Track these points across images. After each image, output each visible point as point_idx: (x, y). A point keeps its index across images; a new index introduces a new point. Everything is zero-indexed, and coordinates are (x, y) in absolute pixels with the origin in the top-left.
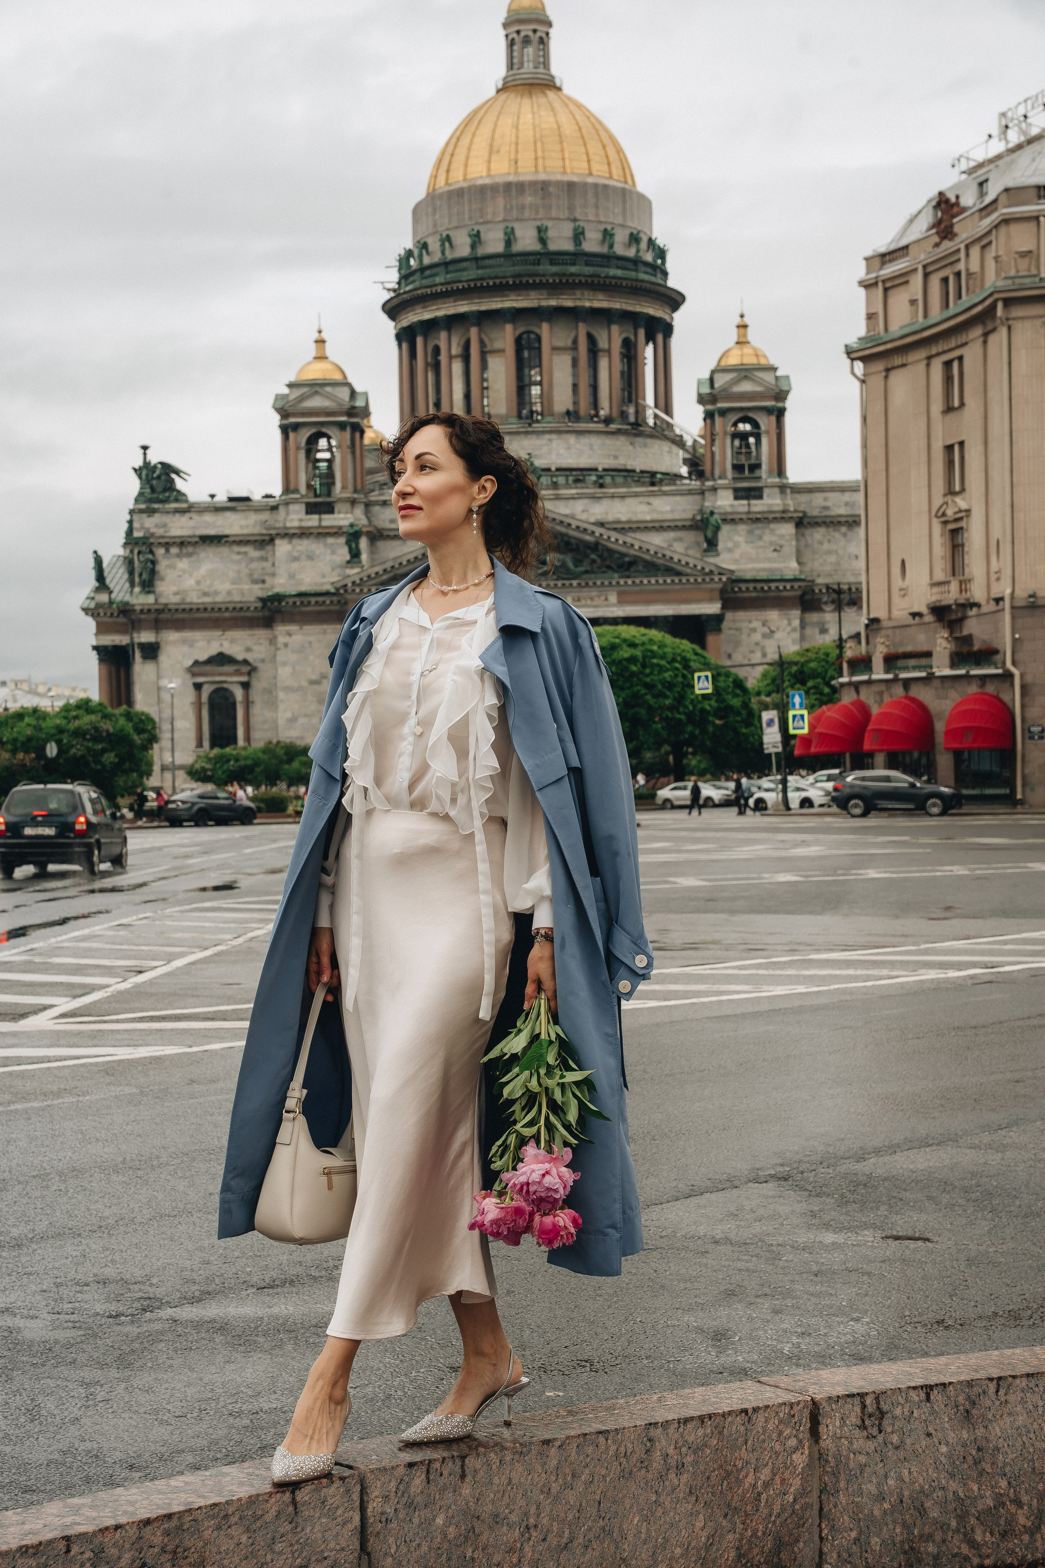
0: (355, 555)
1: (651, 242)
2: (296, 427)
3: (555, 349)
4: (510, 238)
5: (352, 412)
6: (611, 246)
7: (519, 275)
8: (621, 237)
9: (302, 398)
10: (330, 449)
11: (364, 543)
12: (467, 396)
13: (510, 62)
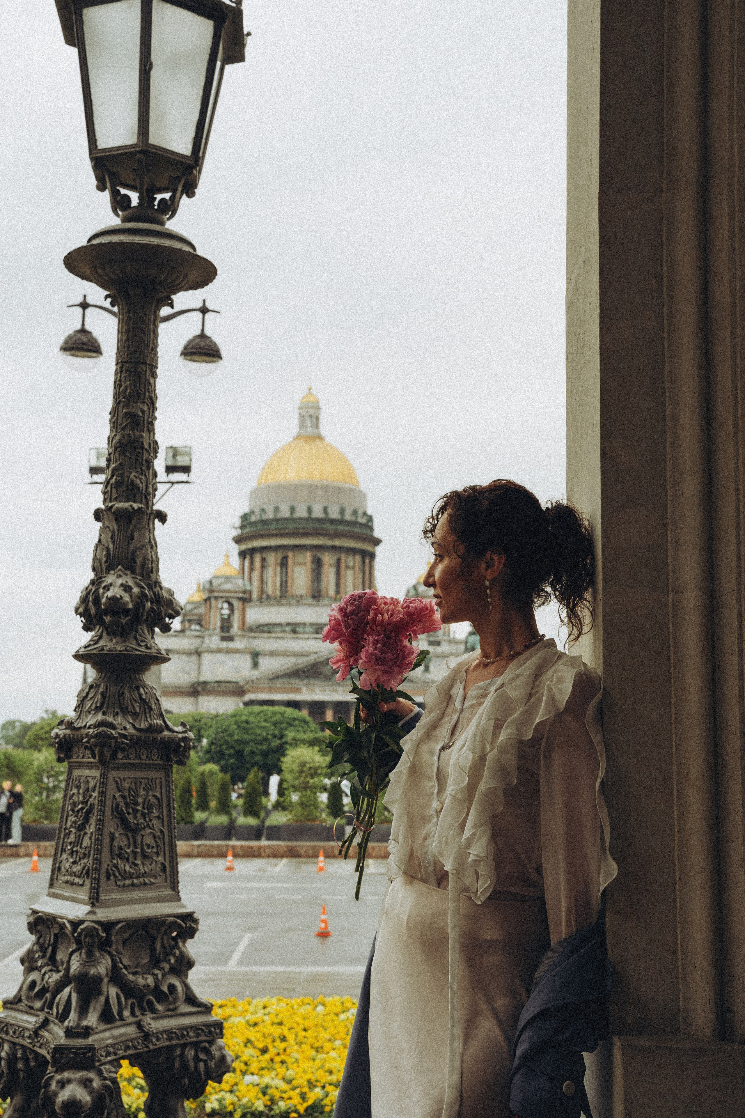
0: (256, 664)
4: (310, 510)
6: (356, 517)
7: (314, 529)
8: (360, 513)
10: (230, 609)
13: (302, 425)
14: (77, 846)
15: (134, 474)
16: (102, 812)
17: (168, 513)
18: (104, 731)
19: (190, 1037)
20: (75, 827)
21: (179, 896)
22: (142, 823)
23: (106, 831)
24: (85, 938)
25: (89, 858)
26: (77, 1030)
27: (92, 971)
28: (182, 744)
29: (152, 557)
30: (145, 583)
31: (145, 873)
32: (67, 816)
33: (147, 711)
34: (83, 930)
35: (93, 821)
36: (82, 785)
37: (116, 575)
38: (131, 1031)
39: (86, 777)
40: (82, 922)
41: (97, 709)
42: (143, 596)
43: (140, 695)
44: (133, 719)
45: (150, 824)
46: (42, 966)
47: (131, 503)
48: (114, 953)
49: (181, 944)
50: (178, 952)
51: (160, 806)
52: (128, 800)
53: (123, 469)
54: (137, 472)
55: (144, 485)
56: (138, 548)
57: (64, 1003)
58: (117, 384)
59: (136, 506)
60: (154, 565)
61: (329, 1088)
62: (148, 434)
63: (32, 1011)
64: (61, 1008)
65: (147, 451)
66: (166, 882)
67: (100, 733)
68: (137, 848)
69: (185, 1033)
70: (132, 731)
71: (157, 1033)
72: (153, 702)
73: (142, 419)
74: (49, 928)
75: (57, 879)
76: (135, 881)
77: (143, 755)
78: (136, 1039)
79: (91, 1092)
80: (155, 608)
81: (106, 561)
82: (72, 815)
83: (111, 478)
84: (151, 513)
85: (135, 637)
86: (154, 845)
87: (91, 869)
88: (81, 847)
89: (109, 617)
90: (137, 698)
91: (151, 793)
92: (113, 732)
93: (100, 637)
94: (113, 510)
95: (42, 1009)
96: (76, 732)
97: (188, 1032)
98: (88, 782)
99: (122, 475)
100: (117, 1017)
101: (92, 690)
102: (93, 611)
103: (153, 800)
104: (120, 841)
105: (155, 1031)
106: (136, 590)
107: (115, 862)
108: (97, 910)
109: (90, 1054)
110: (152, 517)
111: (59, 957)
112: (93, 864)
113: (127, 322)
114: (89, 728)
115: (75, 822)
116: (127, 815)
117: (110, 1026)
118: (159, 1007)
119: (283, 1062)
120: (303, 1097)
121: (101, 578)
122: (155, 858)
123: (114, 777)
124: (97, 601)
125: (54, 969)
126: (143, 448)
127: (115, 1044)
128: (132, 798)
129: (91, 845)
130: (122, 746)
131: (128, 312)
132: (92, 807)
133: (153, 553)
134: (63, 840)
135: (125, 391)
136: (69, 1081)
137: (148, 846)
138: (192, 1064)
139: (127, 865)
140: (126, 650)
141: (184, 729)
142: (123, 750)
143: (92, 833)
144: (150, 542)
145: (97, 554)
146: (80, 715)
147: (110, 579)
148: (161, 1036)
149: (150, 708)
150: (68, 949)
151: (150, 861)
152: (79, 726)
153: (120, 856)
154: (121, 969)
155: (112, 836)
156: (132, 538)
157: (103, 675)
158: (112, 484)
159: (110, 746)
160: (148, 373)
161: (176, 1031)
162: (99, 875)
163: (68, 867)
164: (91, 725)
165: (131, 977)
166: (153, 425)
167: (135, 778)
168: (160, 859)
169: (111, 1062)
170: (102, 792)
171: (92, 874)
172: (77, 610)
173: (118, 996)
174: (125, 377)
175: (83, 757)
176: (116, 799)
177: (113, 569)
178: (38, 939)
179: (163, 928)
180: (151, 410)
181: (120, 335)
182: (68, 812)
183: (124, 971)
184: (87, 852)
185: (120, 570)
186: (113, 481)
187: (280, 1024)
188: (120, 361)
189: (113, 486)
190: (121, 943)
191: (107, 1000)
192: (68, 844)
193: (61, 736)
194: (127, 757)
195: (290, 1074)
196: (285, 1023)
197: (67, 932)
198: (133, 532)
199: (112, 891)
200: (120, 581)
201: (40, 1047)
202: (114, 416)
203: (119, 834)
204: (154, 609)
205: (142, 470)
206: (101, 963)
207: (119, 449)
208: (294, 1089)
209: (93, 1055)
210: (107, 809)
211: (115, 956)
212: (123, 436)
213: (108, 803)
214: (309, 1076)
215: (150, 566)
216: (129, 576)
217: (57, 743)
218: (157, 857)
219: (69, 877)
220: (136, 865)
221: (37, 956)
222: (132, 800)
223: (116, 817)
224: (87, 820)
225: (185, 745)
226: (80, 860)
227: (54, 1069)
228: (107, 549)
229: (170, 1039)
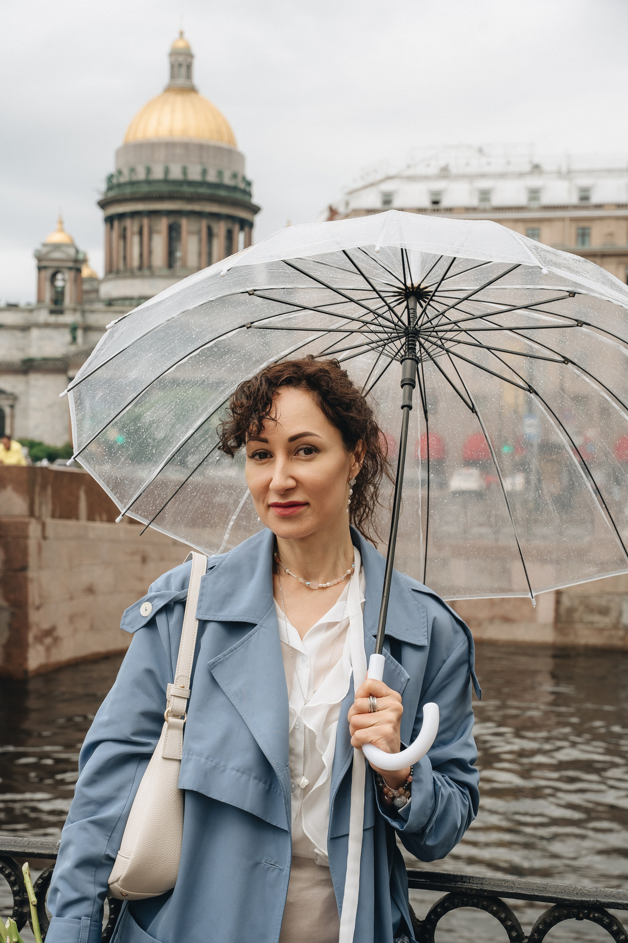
0: (74, 339)
1: (244, 178)
2: (45, 268)
3: (190, 233)
5: (76, 261)
7: (171, 192)
8: (227, 175)
9: (49, 252)
10: (64, 280)
11: (80, 333)
12: (141, 255)
13: (173, 76)
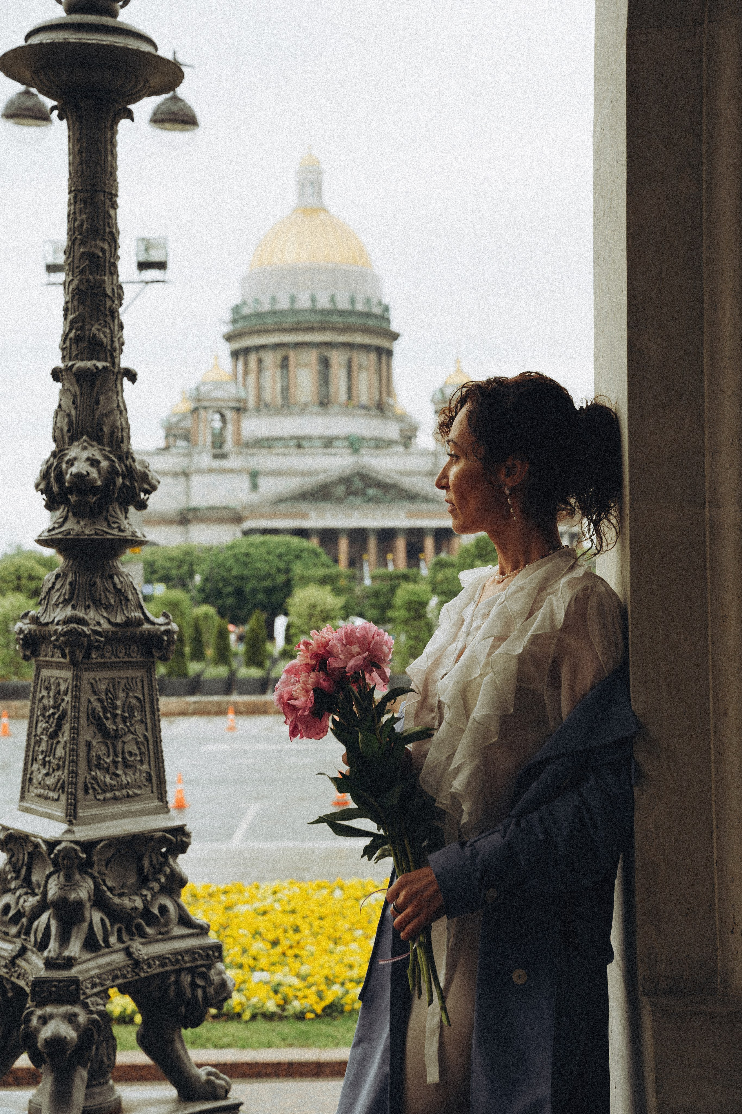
0: (254, 486)
6: (370, 306)
7: (319, 322)
11: (259, 479)
13: (302, 194)
14: (49, 756)
15: (96, 326)
16: (76, 718)
17: (138, 372)
18: (74, 628)
19: (185, 962)
20: (46, 735)
21: (167, 807)
22: (122, 728)
23: (81, 738)
24: (64, 859)
25: (63, 769)
26: (58, 961)
27: (73, 896)
28: (165, 638)
29: (121, 425)
30: (115, 455)
31: (128, 783)
32: (37, 722)
33: (123, 602)
34: (59, 851)
35: (66, 728)
36: (53, 687)
37: (81, 446)
38: (118, 958)
39: (57, 678)
40: (58, 842)
41: (66, 602)
42: (113, 471)
43: (114, 585)
44: (107, 612)
45: (131, 728)
46: (16, 889)
47: (94, 362)
48: (97, 875)
49: (171, 860)
50: (168, 870)
51: (143, 709)
52: (106, 704)
53: (83, 321)
54: (100, 324)
55: (109, 338)
56: (106, 414)
57: (43, 931)
58: (72, 217)
59: (100, 365)
60: (124, 434)
61: (349, 985)
62: (110, 277)
63: (8, 938)
64: (40, 936)
65: (109, 297)
66: (152, 792)
67: (71, 631)
68: (117, 757)
69: (180, 957)
70: (106, 626)
71: (148, 959)
72: (130, 593)
73: (103, 260)
74: (22, 846)
75: (28, 792)
76: (117, 793)
77: (120, 652)
78: (124, 967)
79: (77, 1027)
80: (128, 483)
81: (69, 431)
82: (42, 721)
83: (70, 331)
84: (118, 373)
85: (106, 519)
86: (137, 752)
87: (66, 783)
88: (54, 758)
89: (74, 496)
90: (111, 588)
91: (131, 694)
92: (85, 629)
93: (66, 519)
94: (74, 370)
95: (18, 935)
96: (43, 629)
97: (182, 957)
98: (59, 684)
99: (82, 328)
100: (103, 945)
101: (59, 580)
102: (56, 489)
103: (134, 702)
104: (99, 749)
105: (146, 958)
106: (104, 464)
107: (93, 773)
108: (75, 828)
109: (74, 987)
110: (119, 377)
111: (34, 878)
112: (69, 778)
113: (79, 140)
114: (58, 624)
115: (46, 729)
116: (104, 720)
117: (94, 955)
118: (149, 931)
119: (296, 956)
120: (320, 995)
121: (64, 450)
122: (139, 767)
123: (89, 679)
124: (60, 477)
125: (30, 891)
126: (105, 295)
127: (101, 974)
128: (109, 701)
129: (65, 754)
130: (96, 644)
131: (80, 129)
132: (64, 713)
133: (122, 419)
134: (34, 748)
135: (81, 226)
136: (51, 1017)
137: (131, 754)
138: (189, 992)
139: (107, 776)
140: (96, 534)
141: (167, 621)
142: (98, 648)
143: (66, 742)
144: (118, 406)
145: (58, 422)
146: (46, 609)
147: (74, 451)
148: (152, 963)
149: (127, 600)
150: (44, 871)
151: (133, 769)
152: (46, 621)
153: (99, 767)
154: (105, 891)
155: (89, 746)
156: (98, 402)
157: (71, 562)
158: (71, 339)
159: (82, 644)
160: (107, 202)
161: (170, 956)
162: (75, 789)
163: (40, 779)
164: (59, 621)
165: (116, 900)
166: (116, 267)
167: (113, 679)
168: (145, 767)
169: (97, 994)
170: (76, 696)
171: (68, 789)
172: (37, 486)
173: (102, 921)
174: (80, 209)
175: (52, 656)
176: (91, 704)
177: (77, 440)
178: (11, 858)
179: (151, 844)
180: (113, 250)
181: (71, 157)
182: (38, 717)
183: (109, 894)
184: (61, 763)
185: (85, 441)
186: (72, 335)
187: (293, 912)
188: (73, 189)
189: (73, 341)
190: (104, 863)
191: (91, 925)
192: (40, 754)
193: (26, 632)
194: (103, 656)
195: (304, 969)
196: (298, 910)
197: (43, 852)
198: (98, 395)
199: (90, 807)
200: (86, 454)
201: (18, 977)
202: (70, 254)
203: (97, 743)
204: (126, 485)
205: (105, 321)
206: (81, 886)
207: (76, 298)
208: (309, 987)
209: (78, 988)
210: (81, 715)
211: (98, 878)
212: (81, 281)
213: (83, 708)
214: (325, 971)
215: (120, 434)
216: (95, 448)
217: (21, 639)
218: (141, 765)
219: (42, 791)
220: (118, 776)
221: (9, 877)
222: (110, 703)
223: (92, 723)
224: (59, 726)
225: (168, 639)
226: (54, 771)
227: (35, 1003)
228: (69, 415)
229: (163, 965)
